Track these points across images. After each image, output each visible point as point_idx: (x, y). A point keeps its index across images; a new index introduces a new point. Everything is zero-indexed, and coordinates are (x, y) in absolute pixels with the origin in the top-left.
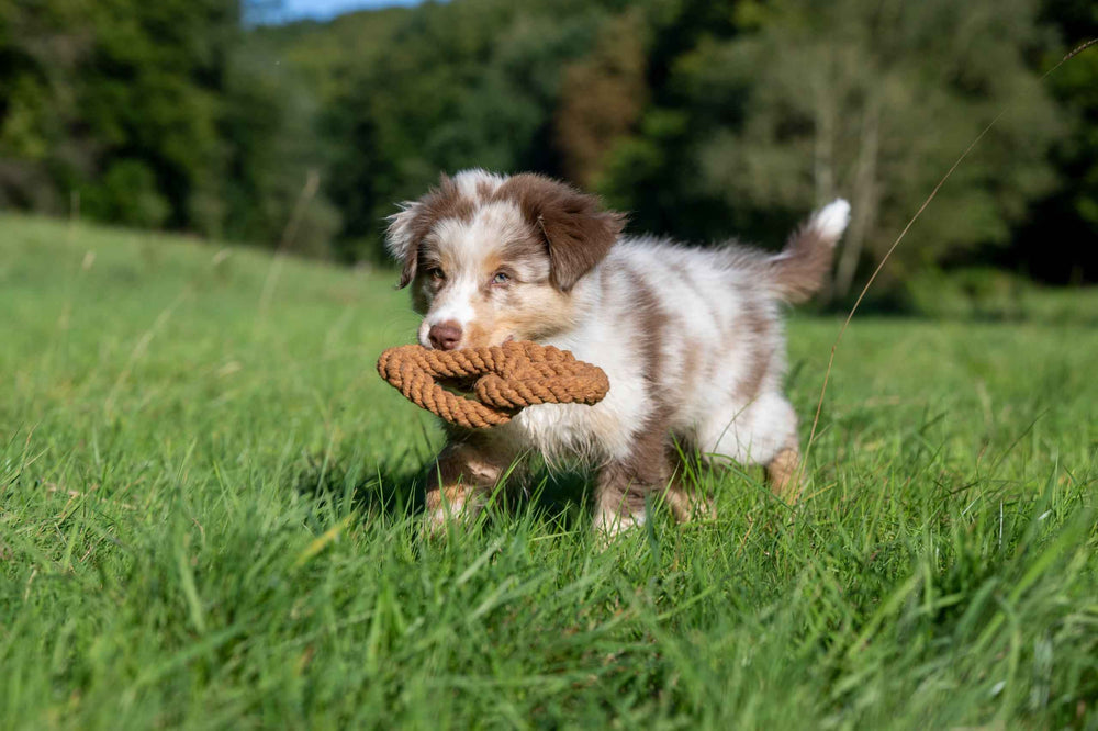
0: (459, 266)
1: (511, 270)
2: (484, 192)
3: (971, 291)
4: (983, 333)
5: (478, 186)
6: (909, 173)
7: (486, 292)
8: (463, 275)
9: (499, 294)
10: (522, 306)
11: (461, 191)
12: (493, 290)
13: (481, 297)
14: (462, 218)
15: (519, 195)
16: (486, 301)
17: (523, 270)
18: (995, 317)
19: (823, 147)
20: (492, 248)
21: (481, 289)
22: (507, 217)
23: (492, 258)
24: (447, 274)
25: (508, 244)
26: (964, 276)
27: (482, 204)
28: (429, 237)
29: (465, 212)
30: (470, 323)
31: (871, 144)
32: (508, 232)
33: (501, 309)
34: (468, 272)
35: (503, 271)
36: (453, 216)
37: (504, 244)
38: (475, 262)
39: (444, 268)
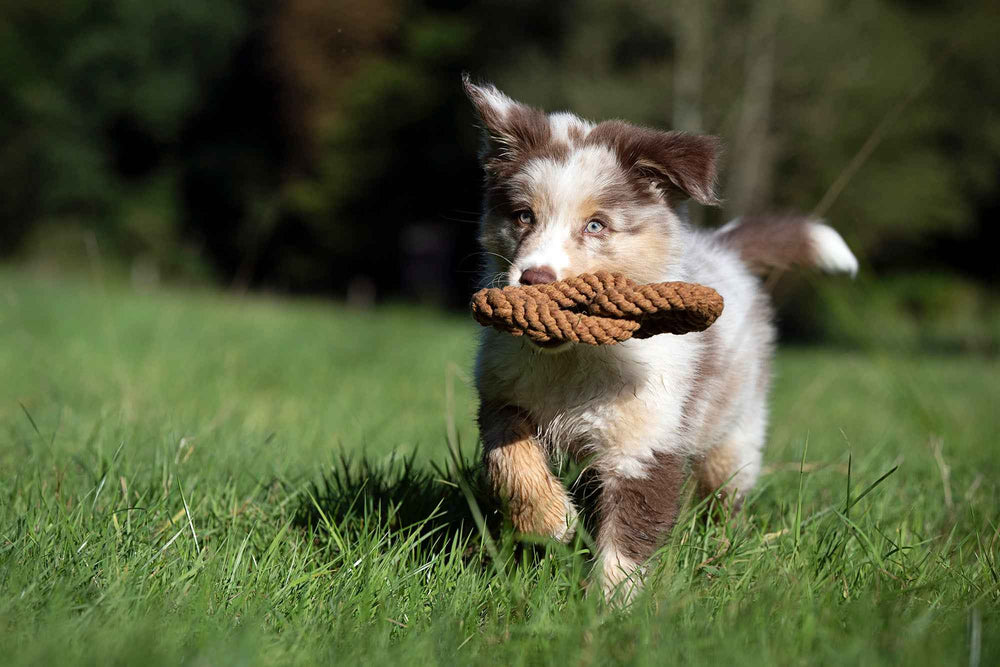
0: (551, 209)
1: (606, 217)
2: (575, 135)
3: (915, 308)
4: (937, 373)
5: (569, 130)
6: (820, 121)
7: (579, 238)
8: (557, 218)
9: (592, 243)
10: (615, 257)
11: (553, 132)
12: (586, 238)
13: (574, 244)
14: (557, 159)
15: (613, 141)
16: (579, 248)
17: (617, 218)
18: (955, 349)
19: (688, 78)
20: (588, 192)
21: (573, 235)
22: (603, 161)
23: (589, 202)
24: (538, 216)
25: (605, 188)
26: (905, 284)
27: (576, 146)
28: (519, 177)
29: (559, 154)
30: (564, 270)
31: (761, 74)
32: (606, 175)
33: (594, 257)
34: (561, 216)
35: (597, 217)
36: (547, 156)
37: (602, 187)
38: (570, 205)
39: (535, 209)
